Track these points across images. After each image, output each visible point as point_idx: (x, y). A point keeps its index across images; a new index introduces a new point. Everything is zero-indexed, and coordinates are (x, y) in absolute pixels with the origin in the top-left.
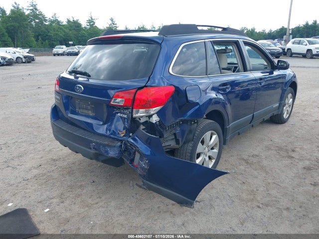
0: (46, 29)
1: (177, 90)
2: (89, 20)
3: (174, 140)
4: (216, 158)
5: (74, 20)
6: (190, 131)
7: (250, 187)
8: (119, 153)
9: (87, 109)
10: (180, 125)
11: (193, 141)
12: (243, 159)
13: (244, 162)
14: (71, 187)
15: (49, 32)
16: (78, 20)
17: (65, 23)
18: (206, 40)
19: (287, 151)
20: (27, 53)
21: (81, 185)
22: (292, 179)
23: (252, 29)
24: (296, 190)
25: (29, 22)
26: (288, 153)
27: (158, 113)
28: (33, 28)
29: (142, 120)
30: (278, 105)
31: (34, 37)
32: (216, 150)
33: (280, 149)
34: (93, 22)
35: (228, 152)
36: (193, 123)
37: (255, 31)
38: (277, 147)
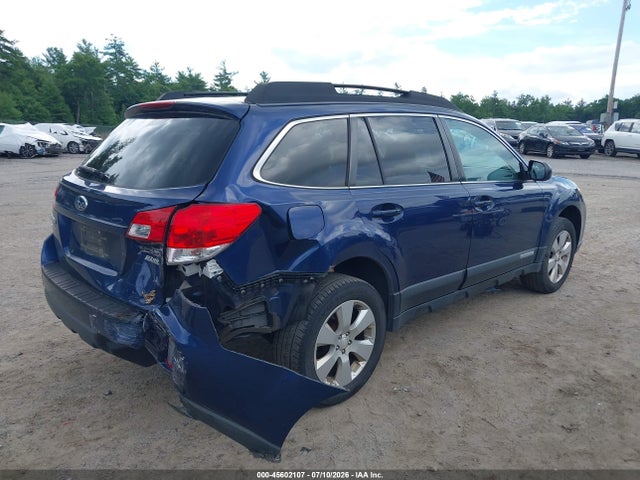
0: (138, 92)
1: (267, 211)
2: (221, 75)
3: (265, 316)
4: (367, 358)
5: (190, 75)
6: (302, 299)
7: (429, 424)
8: (138, 338)
9: (96, 245)
10: (279, 286)
11: (306, 319)
12: (437, 365)
13: (435, 371)
14: (62, 402)
15: (141, 96)
16: (198, 75)
17: (174, 79)
18: (351, 116)
19: (536, 352)
20: (92, 134)
21: (82, 400)
22: (525, 414)
23: (543, 99)
24: (525, 437)
25: (107, 77)
26: (537, 356)
27: (219, 258)
28: (113, 88)
29: (189, 272)
30: (531, 253)
31: (114, 105)
32: (368, 342)
33: (523, 346)
34: (227, 78)
35: (409, 347)
36: (306, 281)
37: (551, 102)
38: (519, 341)
